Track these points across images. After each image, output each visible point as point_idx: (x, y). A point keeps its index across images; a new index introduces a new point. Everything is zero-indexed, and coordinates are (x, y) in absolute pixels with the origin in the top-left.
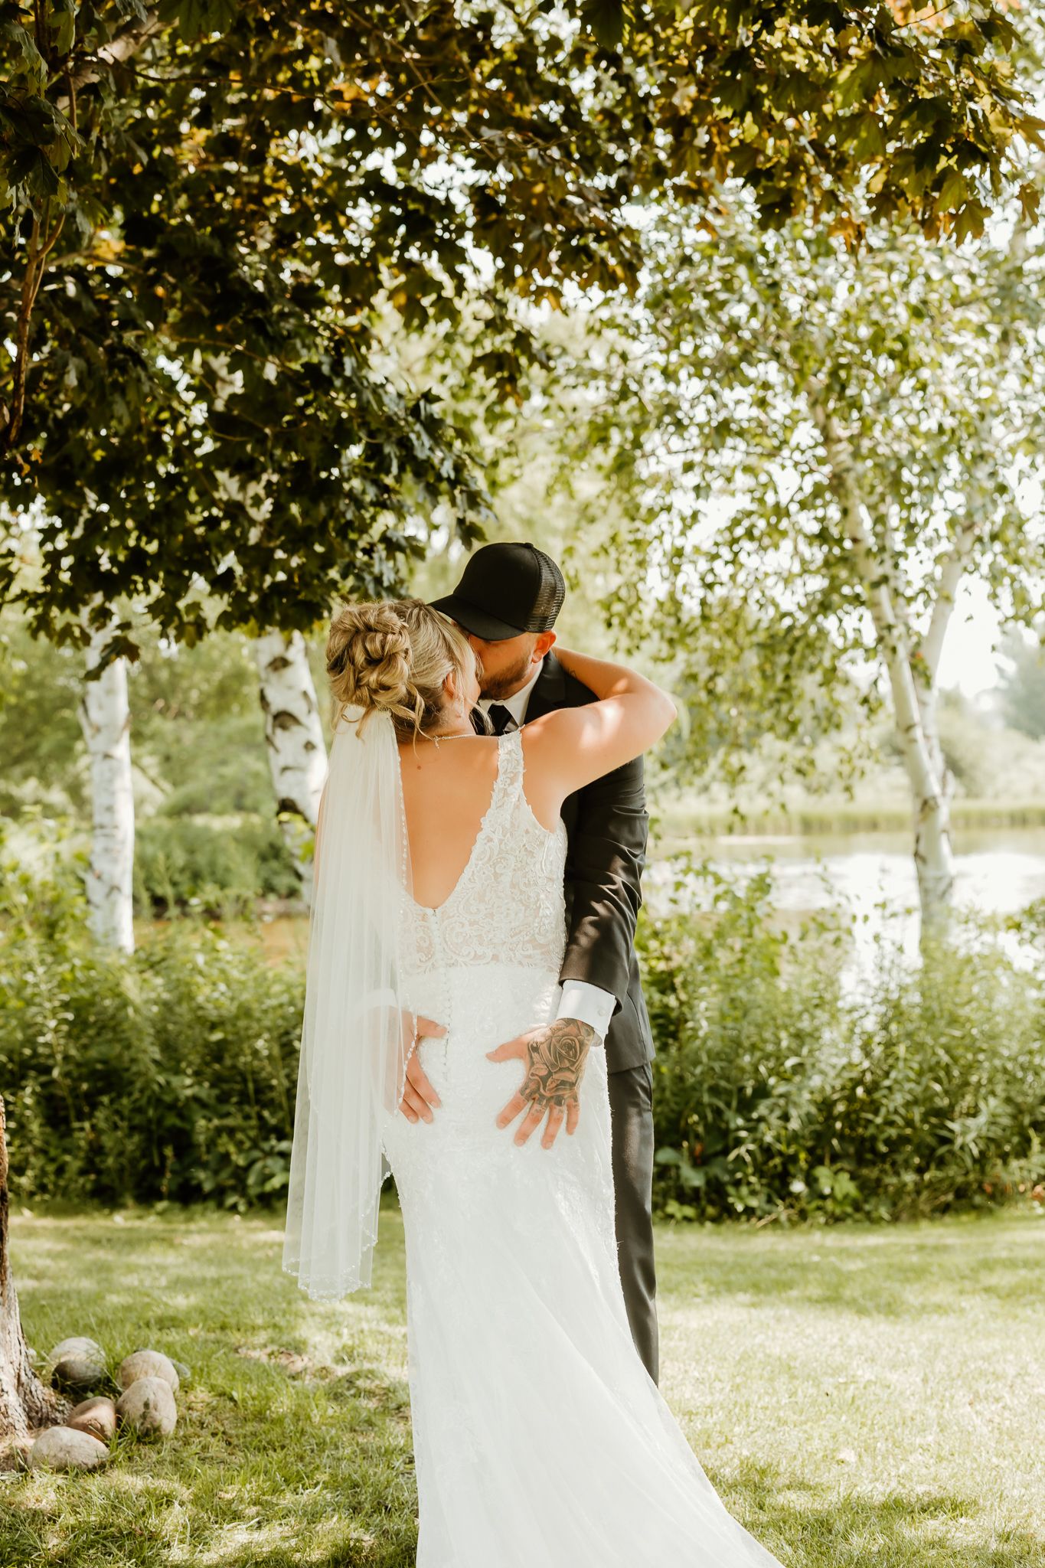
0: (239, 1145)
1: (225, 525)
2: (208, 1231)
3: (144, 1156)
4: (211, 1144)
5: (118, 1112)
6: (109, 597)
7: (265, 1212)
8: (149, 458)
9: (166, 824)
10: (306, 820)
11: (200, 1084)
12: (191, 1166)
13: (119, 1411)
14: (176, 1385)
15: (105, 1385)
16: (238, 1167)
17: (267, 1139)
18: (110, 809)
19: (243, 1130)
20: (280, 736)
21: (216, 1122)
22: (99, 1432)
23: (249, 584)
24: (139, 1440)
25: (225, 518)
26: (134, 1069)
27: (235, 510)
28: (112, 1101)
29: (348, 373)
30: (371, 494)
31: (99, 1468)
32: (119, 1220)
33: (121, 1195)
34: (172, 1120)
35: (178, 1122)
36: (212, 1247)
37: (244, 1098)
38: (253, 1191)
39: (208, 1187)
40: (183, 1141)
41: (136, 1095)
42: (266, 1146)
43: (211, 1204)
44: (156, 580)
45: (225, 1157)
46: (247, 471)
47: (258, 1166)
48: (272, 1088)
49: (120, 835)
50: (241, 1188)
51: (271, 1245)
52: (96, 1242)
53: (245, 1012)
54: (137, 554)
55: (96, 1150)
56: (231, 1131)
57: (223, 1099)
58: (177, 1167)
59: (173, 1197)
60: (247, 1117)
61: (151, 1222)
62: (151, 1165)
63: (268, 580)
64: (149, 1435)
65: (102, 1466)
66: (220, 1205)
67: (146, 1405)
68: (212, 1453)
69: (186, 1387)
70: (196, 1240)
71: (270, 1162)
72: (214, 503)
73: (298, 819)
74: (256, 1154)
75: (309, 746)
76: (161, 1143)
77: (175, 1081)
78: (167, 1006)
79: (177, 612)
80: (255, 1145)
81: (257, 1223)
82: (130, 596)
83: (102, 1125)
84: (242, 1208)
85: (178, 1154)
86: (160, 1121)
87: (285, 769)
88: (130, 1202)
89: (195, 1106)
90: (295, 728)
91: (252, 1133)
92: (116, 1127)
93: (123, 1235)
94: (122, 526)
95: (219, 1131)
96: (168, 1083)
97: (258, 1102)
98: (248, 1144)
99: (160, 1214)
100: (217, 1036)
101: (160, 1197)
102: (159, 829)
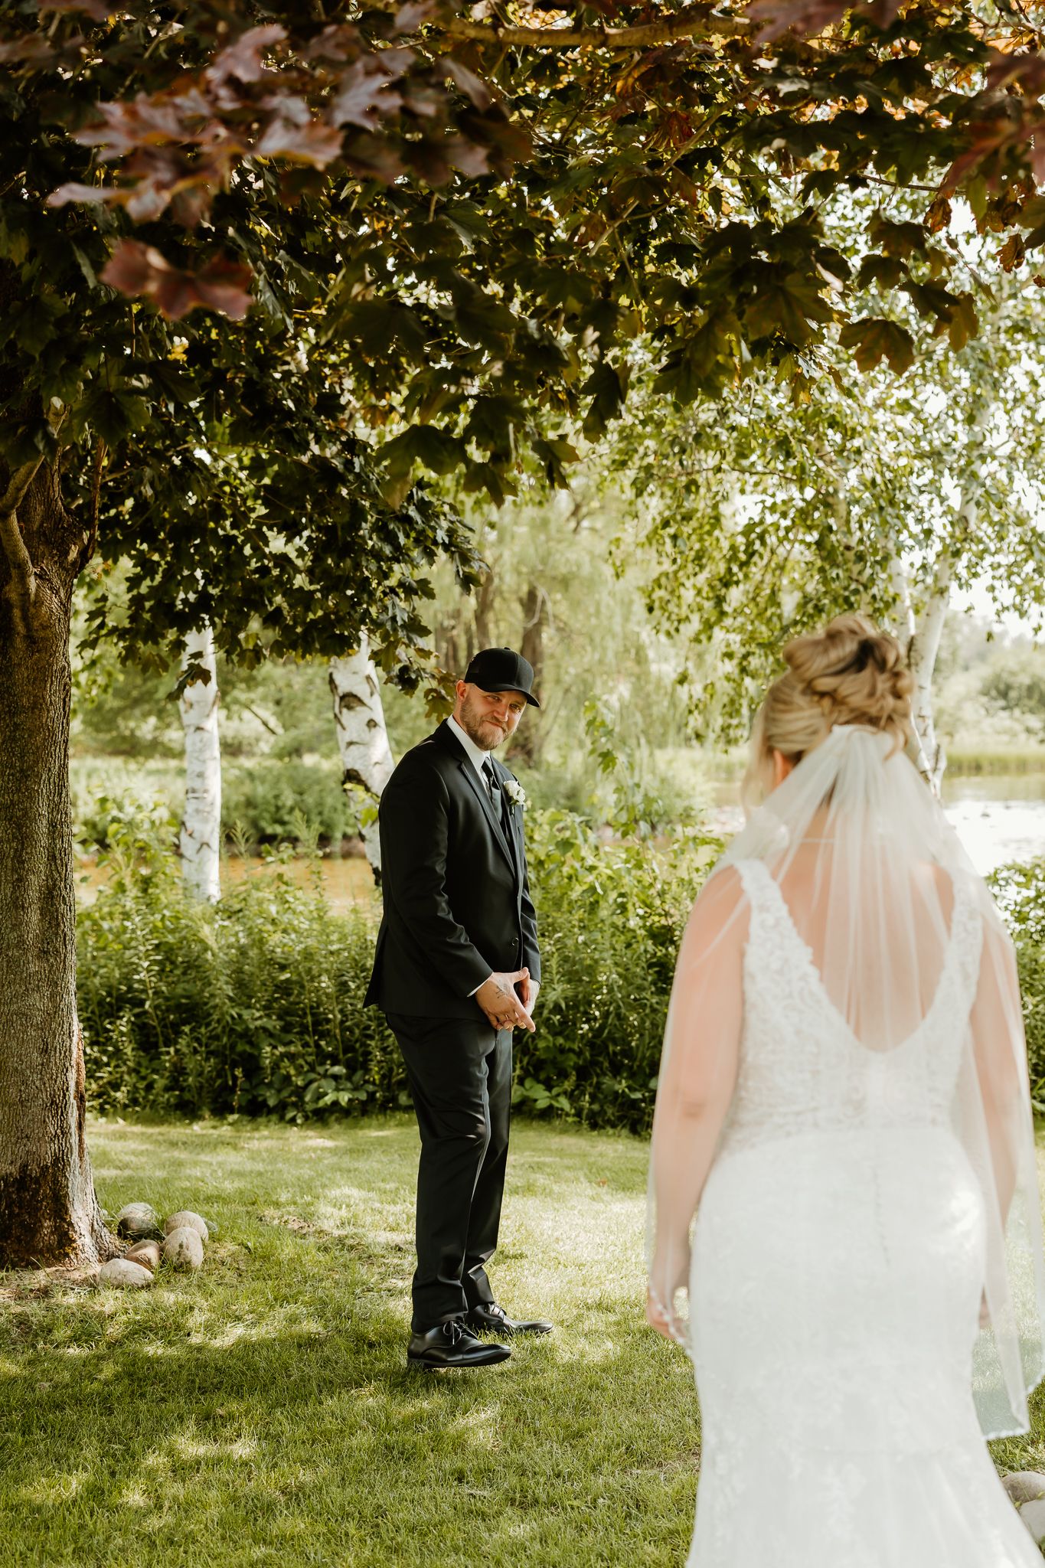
0: (299, 1070)
1: (276, 572)
2: (266, 1138)
3: (219, 1076)
4: (276, 1066)
5: (198, 1040)
6: (182, 631)
7: (319, 1124)
8: (212, 525)
9: (276, 764)
10: (368, 789)
11: (268, 1016)
12: (257, 1085)
13: (161, 1250)
14: (206, 1236)
15: (155, 1234)
16: (297, 1087)
17: (323, 1064)
18: (201, 775)
19: (303, 1056)
20: (346, 716)
21: (281, 1049)
22: (147, 1263)
23: (294, 618)
24: (175, 1270)
25: (275, 566)
26: (212, 1003)
27: (282, 560)
28: (192, 1030)
29: (357, 470)
30: (387, 550)
31: (147, 1287)
32: (197, 1128)
33: (200, 1108)
34: (241, 1047)
35: (248, 1048)
36: (267, 1150)
37: (304, 1030)
38: (309, 1107)
39: (272, 1102)
40: (252, 1066)
41: (214, 1025)
42: (321, 1069)
43: (274, 1118)
44: (221, 617)
45: (288, 1077)
46: (291, 530)
47: (315, 1085)
48: (328, 1021)
49: (209, 797)
50: (299, 1105)
51: (315, 1150)
52: (173, 1144)
53: (308, 955)
54: (204, 596)
55: (179, 1070)
56: (292, 1057)
57: (287, 1029)
58: (247, 1086)
59: (241, 1110)
60: (306, 1045)
61: (225, 1130)
62: (225, 1084)
63: (310, 615)
64: (182, 1267)
65: (148, 1286)
66: (282, 1118)
67: (181, 1246)
68: (226, 1280)
69: (214, 1238)
70: (255, 1145)
71: (323, 1082)
72: (264, 556)
73: (361, 788)
74: (313, 1076)
75: (372, 724)
76: (234, 1065)
77: (246, 1014)
78: (243, 951)
79: (238, 642)
80: (312, 1069)
81: (310, 1133)
82: (199, 631)
83: (185, 1050)
84: (299, 1121)
85: (247, 1075)
86: (233, 1047)
87: (350, 744)
88: (207, 1115)
89: (262, 1035)
90: (359, 709)
91: (310, 1059)
92: (195, 1051)
93: (197, 1141)
94: (192, 576)
95: (283, 1055)
96: (240, 1016)
97: (315, 1032)
98: (306, 1068)
99: (230, 1124)
100: (286, 976)
101: (232, 1112)
102: (269, 770)
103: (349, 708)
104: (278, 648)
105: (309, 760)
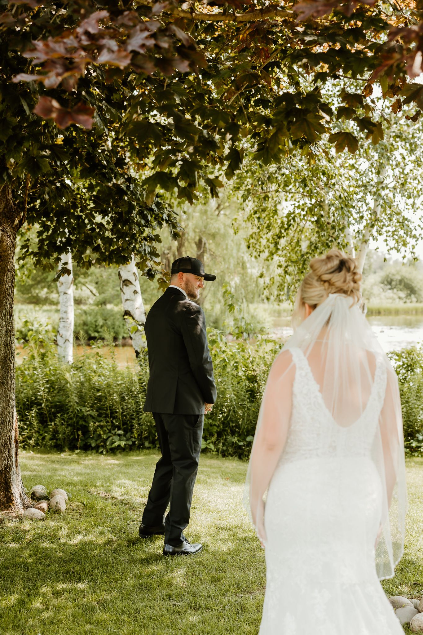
0: (105, 432)
1: (98, 230)
2: (91, 460)
3: (72, 434)
4: (95, 431)
5: (63, 420)
6: (60, 254)
7: (112, 454)
8: (72, 211)
10: (133, 319)
11: (92, 410)
12: (87, 438)
13: (49, 504)
14: (67, 499)
15: (46, 498)
16: (104, 439)
17: (114, 430)
18: (66, 312)
19: (106, 426)
20: (125, 289)
21: (97, 424)
22: (43, 510)
23: (105, 249)
24: (54, 513)
25: (98, 228)
26: (69, 405)
27: (100, 225)
28: (61, 416)
32: (63, 455)
33: (64, 447)
34: (81, 422)
35: (84, 423)
36: (91, 464)
37: (107, 416)
38: (108, 447)
39: (93, 445)
40: (85, 430)
41: (70, 413)
42: (113, 432)
43: (94, 451)
44: (75, 248)
45: (100, 435)
47: (111, 438)
48: (116, 412)
49: (69, 321)
50: (104, 446)
51: (111, 464)
52: (53, 462)
53: (108, 385)
54: (69, 240)
55: (56, 432)
56: (102, 427)
57: (99, 415)
58: (83, 438)
59: (81, 448)
60: (107, 422)
61: (74, 456)
62: (74, 437)
63: (112, 248)
64: (57, 511)
65: (43, 519)
66: (97, 452)
67: (57, 503)
68: (75, 517)
69: (70, 500)
70: (86, 462)
71: (114, 437)
72: (93, 223)
73: (131, 318)
74: (110, 434)
75: (135, 292)
76: (78, 430)
77: (83, 409)
78: (82, 384)
79: (82, 258)
80: (110, 432)
81: (109, 458)
82: (66, 254)
83: (58, 423)
84: (104, 453)
85: (83, 434)
86: (78, 422)
87: (127, 300)
88: (67, 450)
89: (90, 418)
90: (130, 286)
91: (109, 428)
92: (62, 424)
93: (63, 461)
94: (64, 231)
95: (98, 426)
96: (81, 410)
97: (111, 417)
98: (107, 431)
99: (76, 454)
100: (100, 394)
101: (77, 449)
102: (93, 310)
103: (126, 285)
104: (99, 261)
105: (109, 307)
